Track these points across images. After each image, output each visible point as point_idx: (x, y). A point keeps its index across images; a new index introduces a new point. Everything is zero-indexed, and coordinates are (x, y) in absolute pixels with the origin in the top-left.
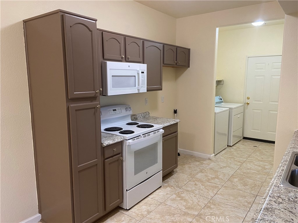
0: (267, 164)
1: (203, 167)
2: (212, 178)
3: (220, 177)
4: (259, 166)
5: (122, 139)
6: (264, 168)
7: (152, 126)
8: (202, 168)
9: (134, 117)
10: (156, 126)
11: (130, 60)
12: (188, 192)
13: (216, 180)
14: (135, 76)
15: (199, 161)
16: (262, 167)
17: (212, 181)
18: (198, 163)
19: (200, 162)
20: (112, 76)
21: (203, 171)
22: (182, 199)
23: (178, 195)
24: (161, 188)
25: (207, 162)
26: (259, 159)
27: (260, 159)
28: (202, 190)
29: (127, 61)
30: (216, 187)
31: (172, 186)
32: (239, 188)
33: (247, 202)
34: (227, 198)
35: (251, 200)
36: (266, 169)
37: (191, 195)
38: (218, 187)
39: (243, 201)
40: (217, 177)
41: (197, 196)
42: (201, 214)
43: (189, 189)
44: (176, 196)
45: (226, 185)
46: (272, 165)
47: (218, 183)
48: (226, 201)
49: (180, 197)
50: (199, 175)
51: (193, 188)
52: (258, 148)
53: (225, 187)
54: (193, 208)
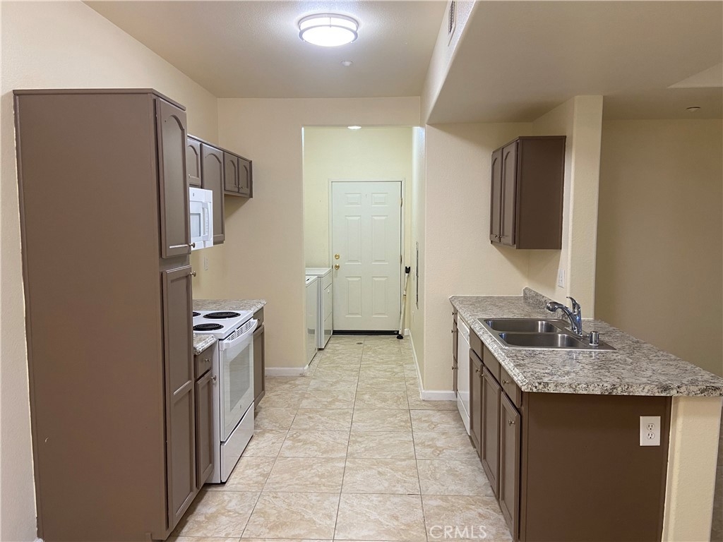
0: (393, 366)
1: (301, 389)
2: (330, 403)
3: (340, 397)
4: (385, 371)
5: (215, 339)
6: (394, 372)
8: (300, 392)
12: (307, 432)
13: (337, 403)
14: (200, 214)
15: (286, 383)
16: (390, 371)
17: (333, 407)
18: (288, 386)
19: (290, 384)
21: (306, 396)
22: (305, 442)
23: (295, 439)
24: (254, 438)
25: (302, 380)
26: (377, 360)
27: (379, 361)
28: (327, 423)
30: (345, 413)
31: (272, 430)
32: (379, 406)
33: (402, 421)
34: (373, 423)
35: (406, 417)
36: (397, 373)
37: (316, 434)
38: (348, 412)
39: (396, 421)
40: (336, 400)
41: (326, 432)
42: (352, 454)
43: (305, 427)
44: (291, 442)
45: (358, 407)
46: (402, 365)
47: (345, 407)
48: (373, 427)
49: (299, 441)
50: (305, 403)
51: (312, 424)
52: (366, 345)
53: (358, 410)
54: (333, 450)
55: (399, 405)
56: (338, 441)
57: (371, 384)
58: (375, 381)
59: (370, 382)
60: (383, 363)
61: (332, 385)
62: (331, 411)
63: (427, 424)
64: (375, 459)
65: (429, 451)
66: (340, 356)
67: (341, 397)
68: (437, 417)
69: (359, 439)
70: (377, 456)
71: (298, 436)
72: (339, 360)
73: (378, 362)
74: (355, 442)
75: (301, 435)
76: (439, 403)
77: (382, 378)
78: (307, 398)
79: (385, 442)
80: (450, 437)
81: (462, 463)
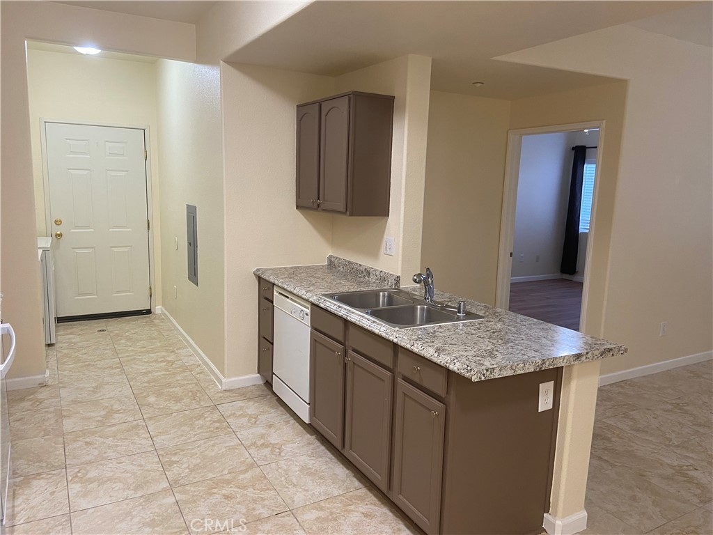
1: (51, 405)
2: (106, 417)
6: (169, 361)
8: (52, 409)
12: (95, 464)
16: (163, 361)
17: (113, 421)
18: (27, 404)
19: (30, 400)
21: (64, 413)
23: (83, 480)
25: (45, 392)
26: (138, 349)
27: (142, 350)
28: (117, 446)
30: (135, 427)
32: (176, 408)
33: (214, 422)
34: (179, 433)
35: (216, 416)
36: (173, 362)
37: (111, 465)
38: (138, 425)
39: (208, 424)
40: (111, 412)
41: (123, 459)
42: (176, 481)
43: (88, 458)
44: (79, 485)
45: (149, 415)
46: (173, 352)
47: (130, 419)
48: (183, 438)
49: (91, 481)
50: (68, 425)
51: (96, 452)
52: (112, 332)
53: (151, 418)
54: (148, 482)
55: (199, 402)
56: (148, 467)
57: (149, 382)
58: (150, 376)
59: (146, 379)
60: (148, 352)
61: (95, 392)
62: (113, 429)
63: (246, 419)
64: (209, 480)
65: (267, 451)
66: (84, 351)
67: (116, 407)
68: (252, 408)
69: (174, 458)
70: (211, 475)
71: (85, 475)
72: (85, 356)
73: (141, 352)
74: (171, 463)
75: (88, 472)
76: (244, 390)
77: (157, 371)
78: (68, 416)
79: (210, 454)
80: (280, 429)
81: (310, 456)
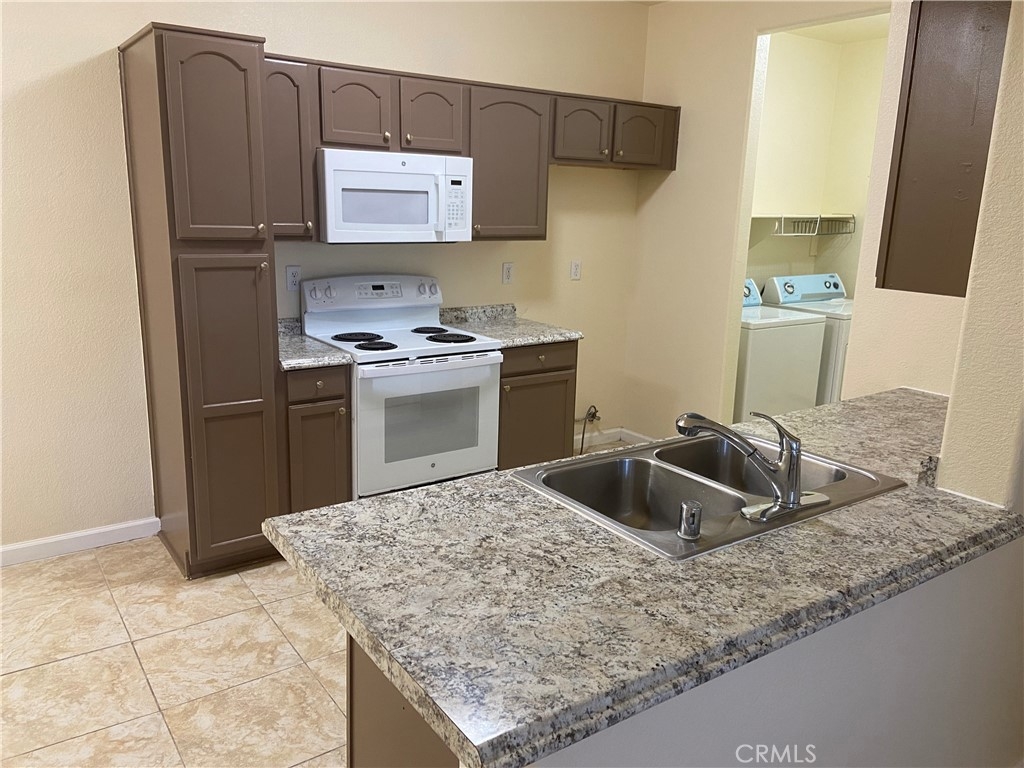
5: (344, 361)
7: (472, 339)
9: (455, 314)
10: (482, 341)
11: (412, 146)
14: (427, 192)
20: (343, 189)
29: (403, 150)
